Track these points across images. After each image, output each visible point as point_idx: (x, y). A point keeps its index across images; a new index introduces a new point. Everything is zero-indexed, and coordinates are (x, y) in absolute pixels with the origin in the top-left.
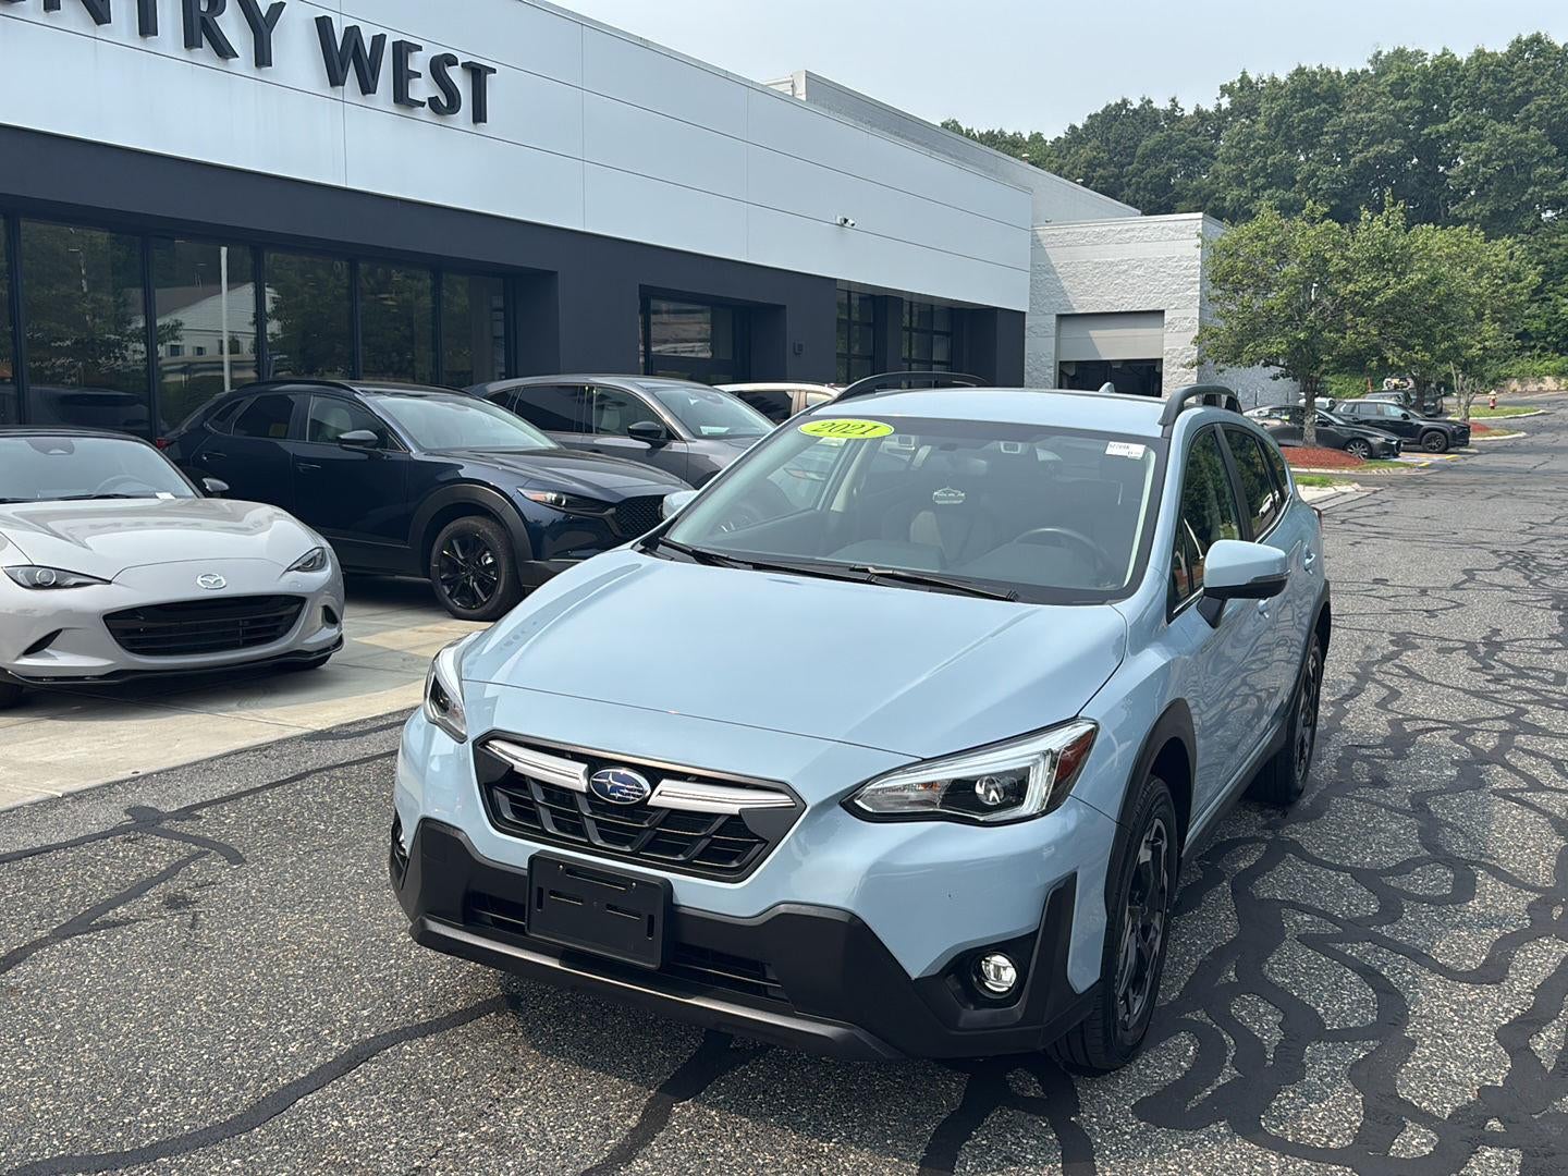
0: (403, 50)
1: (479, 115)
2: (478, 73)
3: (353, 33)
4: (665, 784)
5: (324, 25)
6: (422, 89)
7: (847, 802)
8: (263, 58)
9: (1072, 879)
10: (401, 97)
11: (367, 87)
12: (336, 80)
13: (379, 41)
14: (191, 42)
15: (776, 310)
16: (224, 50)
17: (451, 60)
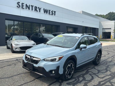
1: (55, 15)
2: (55, 12)
3: (46, 9)
4: (34, 58)
5: (44, 9)
6: (51, 13)
7: (44, 60)
8: (40, 11)
9: (59, 66)
10: (49, 14)
11: (47, 13)
12: (45, 13)
13: (48, 10)
14: (35, 11)
15: (77, 28)
16: (37, 11)
17: (53, 11)
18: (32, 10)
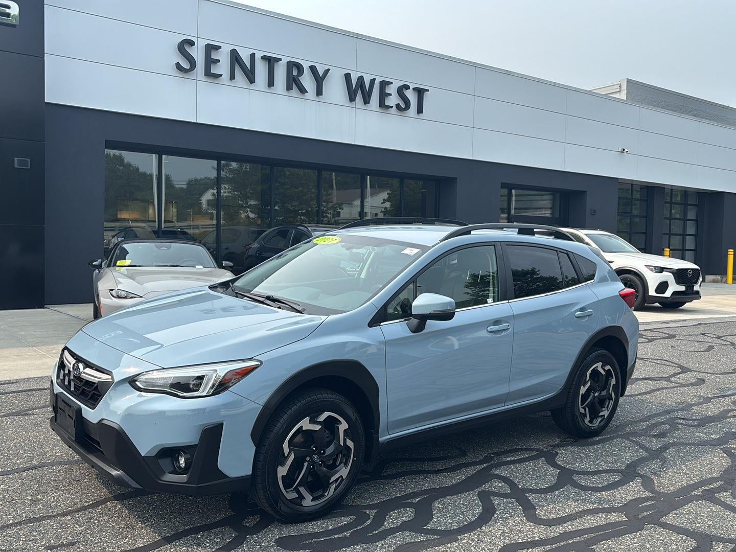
0: (384, 84)
1: (420, 110)
2: (420, 92)
3: (361, 79)
5: (348, 77)
6: (393, 100)
7: (132, 381)
8: (319, 92)
9: (221, 425)
10: (382, 105)
11: (366, 101)
12: (352, 98)
13: (373, 81)
14: (289, 88)
15: (582, 194)
16: (303, 90)
17: (407, 87)
18: (271, 83)
